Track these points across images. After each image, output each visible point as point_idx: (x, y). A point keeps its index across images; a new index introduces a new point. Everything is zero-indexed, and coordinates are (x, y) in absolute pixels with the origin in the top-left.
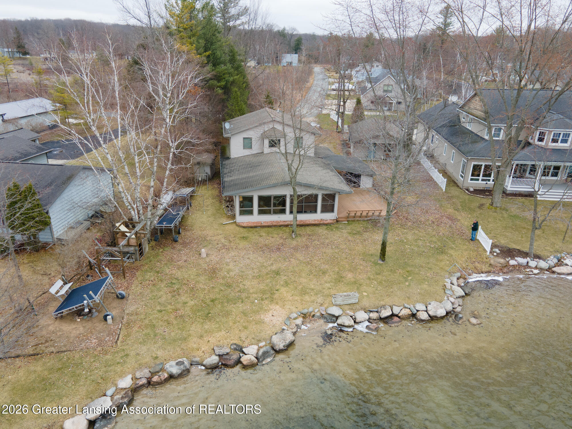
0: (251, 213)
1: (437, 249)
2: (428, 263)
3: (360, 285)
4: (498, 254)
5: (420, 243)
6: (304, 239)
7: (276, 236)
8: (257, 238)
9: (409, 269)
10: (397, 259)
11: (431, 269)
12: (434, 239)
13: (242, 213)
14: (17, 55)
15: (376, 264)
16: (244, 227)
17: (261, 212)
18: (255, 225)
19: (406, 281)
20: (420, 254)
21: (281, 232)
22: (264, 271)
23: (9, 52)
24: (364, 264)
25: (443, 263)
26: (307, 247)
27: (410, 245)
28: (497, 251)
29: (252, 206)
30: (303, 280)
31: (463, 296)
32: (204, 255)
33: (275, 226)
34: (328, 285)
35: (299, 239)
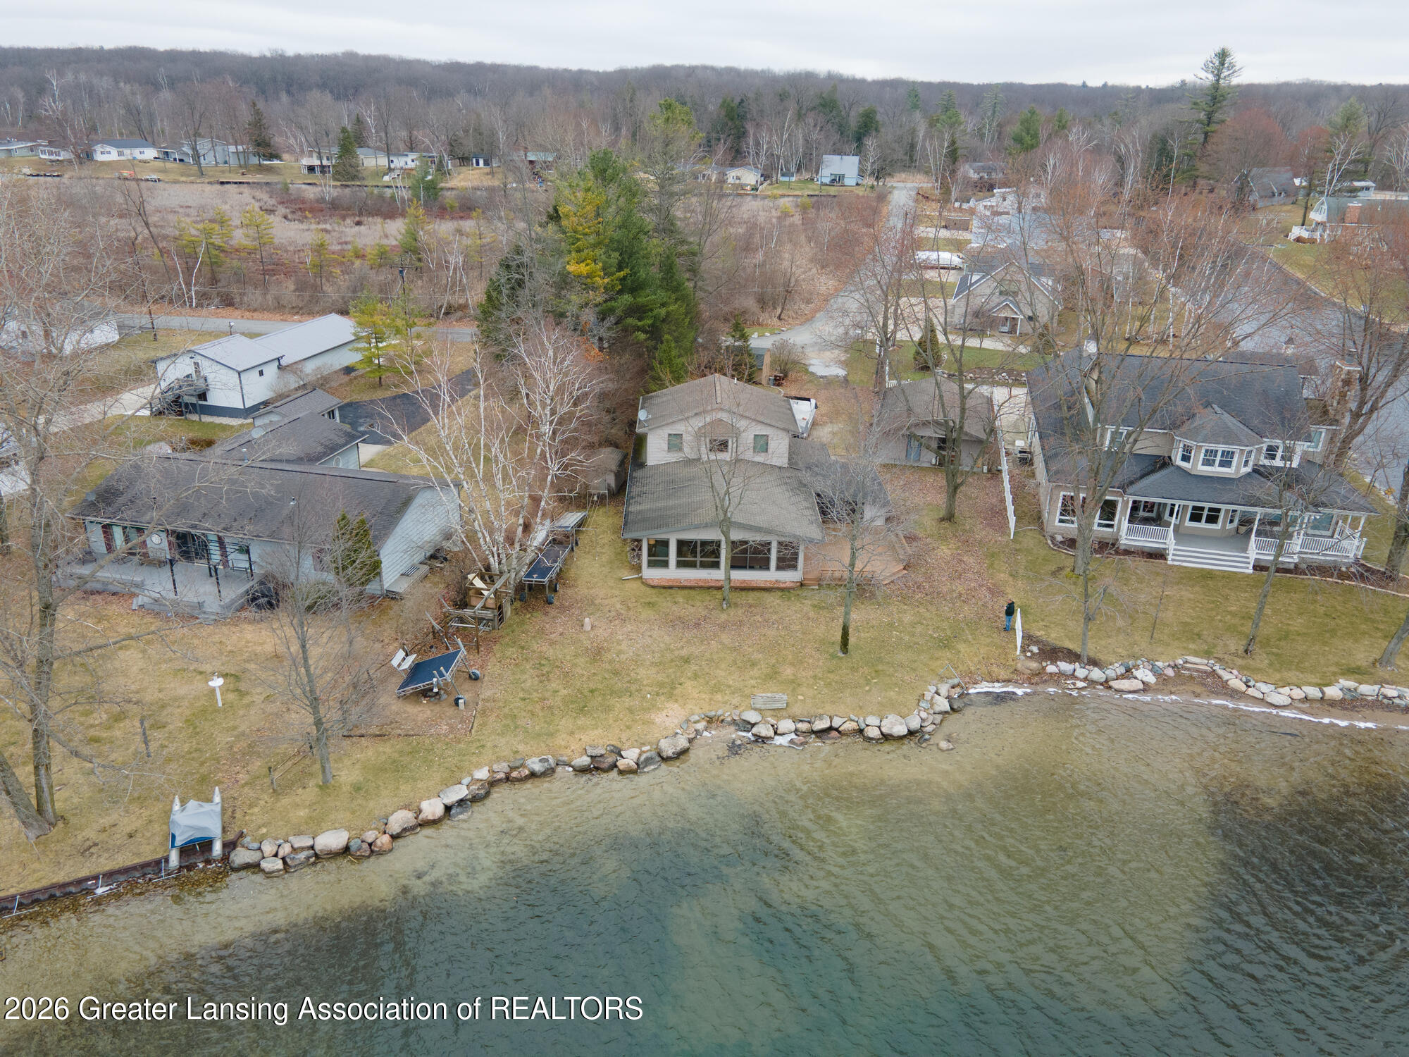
0: (665, 564)
1: (941, 641)
2: (915, 661)
3: (799, 685)
4: (1033, 654)
5: (919, 629)
6: (740, 612)
7: (698, 604)
8: (669, 604)
9: (880, 667)
10: (870, 652)
11: (914, 670)
12: (945, 625)
13: (652, 564)
14: (255, 160)
15: (833, 656)
16: (653, 587)
17: (680, 564)
18: (671, 584)
19: (867, 684)
20: (908, 647)
21: (708, 598)
22: (669, 656)
23: (237, 153)
24: (817, 655)
25: (939, 663)
26: (741, 624)
27: (901, 632)
28: (1035, 649)
29: (667, 555)
30: (720, 673)
31: (946, 712)
32: (587, 627)
33: (701, 587)
34: (753, 682)
35: (732, 612)
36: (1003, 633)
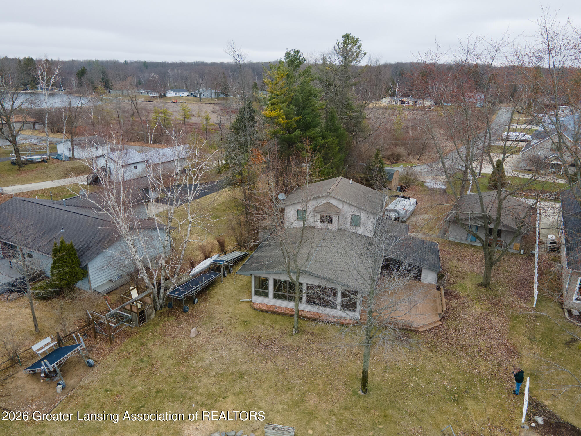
0: (266, 295)
2: (423, 411)
4: (538, 425)
5: (437, 377)
8: (258, 325)
13: (257, 293)
16: (255, 309)
18: (268, 309)
20: (422, 395)
28: (540, 420)
29: (267, 289)
32: (193, 335)
36: (512, 396)
